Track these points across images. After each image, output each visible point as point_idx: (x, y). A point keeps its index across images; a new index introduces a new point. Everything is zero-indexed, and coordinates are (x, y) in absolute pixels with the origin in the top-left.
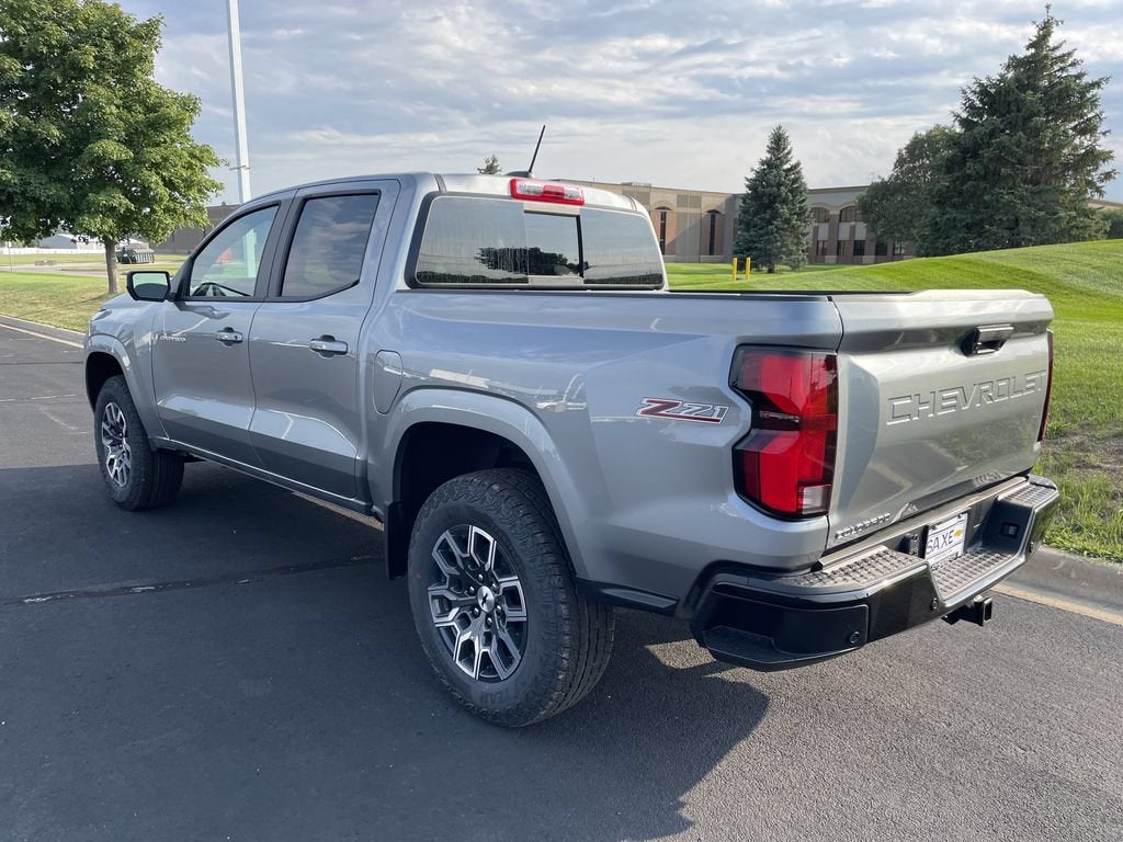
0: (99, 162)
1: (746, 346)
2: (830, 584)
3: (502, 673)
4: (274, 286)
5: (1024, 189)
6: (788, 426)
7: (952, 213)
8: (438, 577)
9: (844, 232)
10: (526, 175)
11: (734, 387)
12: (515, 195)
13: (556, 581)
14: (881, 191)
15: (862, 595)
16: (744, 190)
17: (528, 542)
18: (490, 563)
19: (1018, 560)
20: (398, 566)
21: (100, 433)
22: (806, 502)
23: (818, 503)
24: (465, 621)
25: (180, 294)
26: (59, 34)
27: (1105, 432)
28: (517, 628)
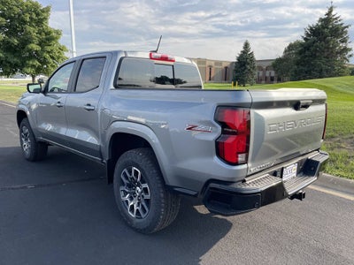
0: (30, 51)
1: (220, 107)
2: (248, 187)
3: (143, 216)
4: (73, 88)
5: (324, 60)
6: (234, 133)
7: (301, 68)
8: (123, 184)
9: (267, 74)
10: (156, 52)
11: (216, 120)
12: (151, 58)
13: (160, 185)
14: (279, 61)
15: (259, 190)
16: (236, 61)
17: (151, 173)
18: (139, 180)
19: (314, 178)
20: (111, 180)
21: (21, 136)
22: (239, 159)
23: (244, 159)
24: (131, 199)
25: (45, 92)
26: (17, 10)
27: (347, 137)
28: (147, 201)
